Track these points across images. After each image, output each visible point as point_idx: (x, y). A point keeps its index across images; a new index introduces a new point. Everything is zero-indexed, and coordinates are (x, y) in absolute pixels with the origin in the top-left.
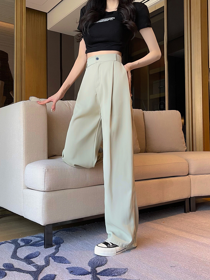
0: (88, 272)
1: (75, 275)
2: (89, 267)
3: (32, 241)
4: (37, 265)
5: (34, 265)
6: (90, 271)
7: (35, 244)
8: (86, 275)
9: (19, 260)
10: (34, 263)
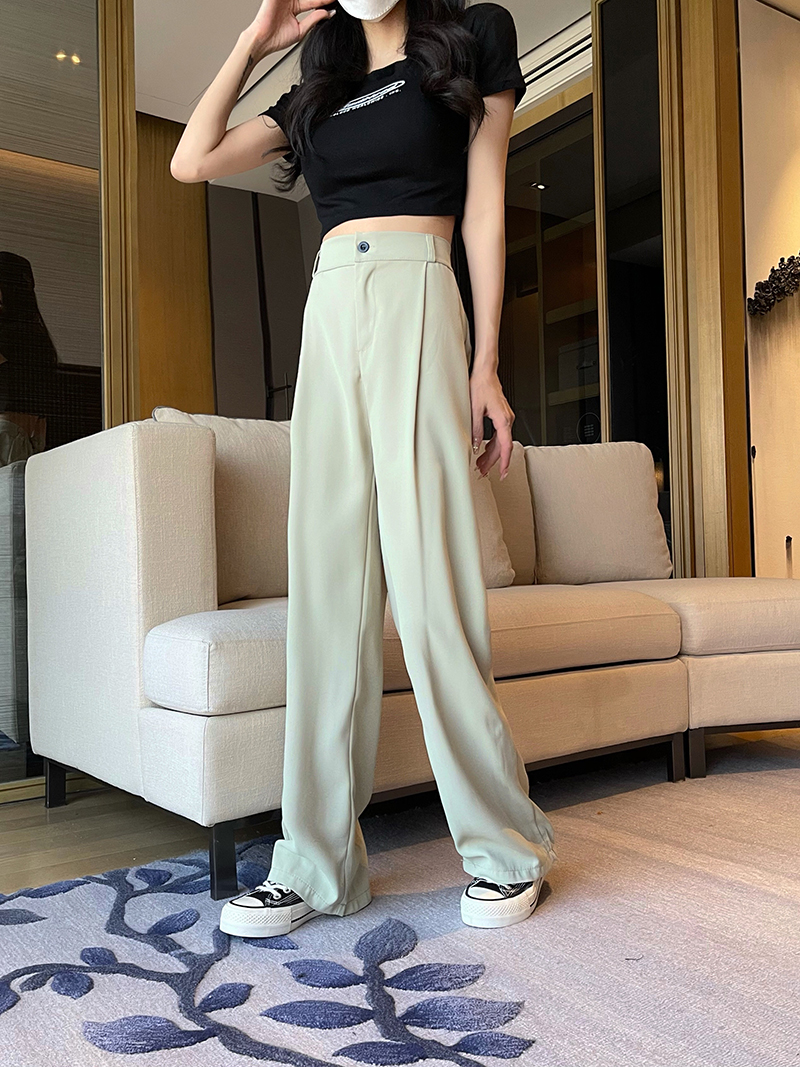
0: (356, 976)
1: (313, 986)
2: (356, 960)
4: (190, 953)
5: (181, 954)
6: (360, 973)
8: (348, 988)
9: (131, 937)
10: (180, 947)
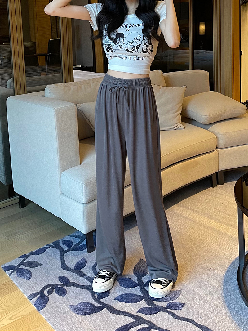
1: (126, 288)
2: (134, 276)
3: (72, 242)
4: (89, 277)
5: (86, 278)
6: (137, 282)
7: (78, 248)
8: (135, 288)
9: (70, 271)
10: (86, 275)
